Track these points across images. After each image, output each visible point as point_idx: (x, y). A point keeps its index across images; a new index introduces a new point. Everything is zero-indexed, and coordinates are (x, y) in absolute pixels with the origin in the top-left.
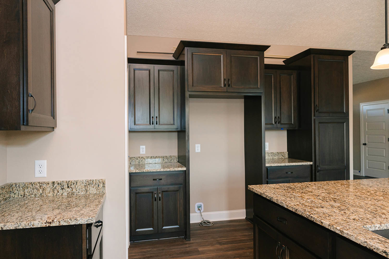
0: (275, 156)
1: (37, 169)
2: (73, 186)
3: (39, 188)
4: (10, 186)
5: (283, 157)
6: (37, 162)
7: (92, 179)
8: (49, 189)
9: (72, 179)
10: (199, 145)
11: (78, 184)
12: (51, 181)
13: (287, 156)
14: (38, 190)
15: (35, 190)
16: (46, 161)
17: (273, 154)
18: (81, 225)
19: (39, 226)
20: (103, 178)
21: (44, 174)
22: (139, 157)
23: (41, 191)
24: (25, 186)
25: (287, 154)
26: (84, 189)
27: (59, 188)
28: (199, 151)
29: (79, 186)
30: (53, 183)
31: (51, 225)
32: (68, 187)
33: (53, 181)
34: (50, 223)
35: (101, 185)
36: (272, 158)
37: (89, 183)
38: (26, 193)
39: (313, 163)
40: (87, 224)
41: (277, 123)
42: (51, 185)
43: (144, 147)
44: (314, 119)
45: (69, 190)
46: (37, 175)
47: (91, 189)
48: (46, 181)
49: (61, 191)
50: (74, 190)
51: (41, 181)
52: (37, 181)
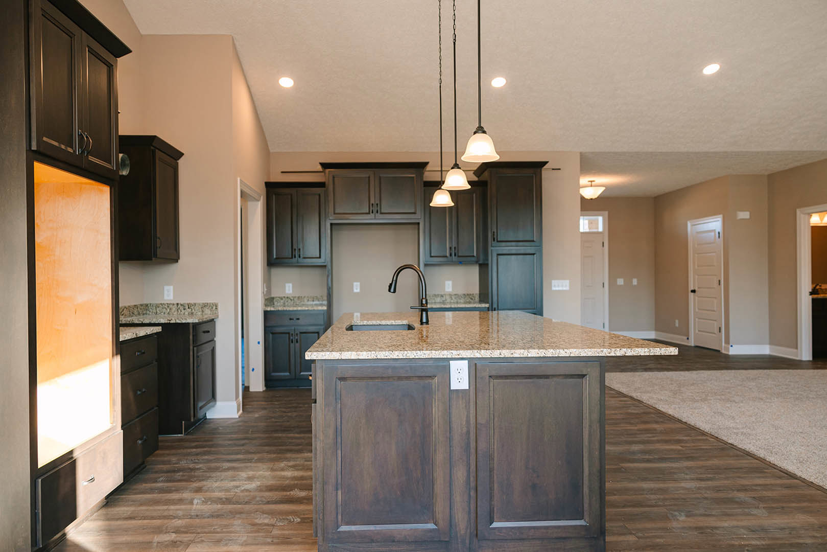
0: (460, 299)
1: (166, 292)
2: (192, 307)
3: (167, 307)
4: (147, 305)
5: (471, 300)
6: (166, 288)
7: (207, 302)
8: (174, 309)
9: (192, 302)
10: (359, 284)
11: (197, 306)
12: (175, 302)
13: (477, 298)
14: (166, 309)
15: (165, 309)
16: (172, 287)
17: (456, 296)
18: (188, 323)
19: (163, 322)
20: (216, 302)
21: (171, 297)
22: (284, 297)
23: (168, 310)
24: (157, 306)
25: (478, 297)
26: (201, 310)
27: (182, 308)
28: (358, 290)
29: (197, 308)
30: (178, 304)
31: (171, 322)
32: (189, 308)
33: (177, 302)
34: (170, 320)
35: (215, 307)
36: (455, 301)
37: (205, 305)
38: (158, 311)
39: (489, 306)
40: (193, 323)
41: (453, 254)
42: (176, 306)
43: (291, 285)
44: (492, 250)
45: (190, 310)
46: (166, 298)
47: (207, 310)
48: (172, 303)
49: (183, 311)
50: (193, 311)
51: (168, 302)
52: (165, 302)
